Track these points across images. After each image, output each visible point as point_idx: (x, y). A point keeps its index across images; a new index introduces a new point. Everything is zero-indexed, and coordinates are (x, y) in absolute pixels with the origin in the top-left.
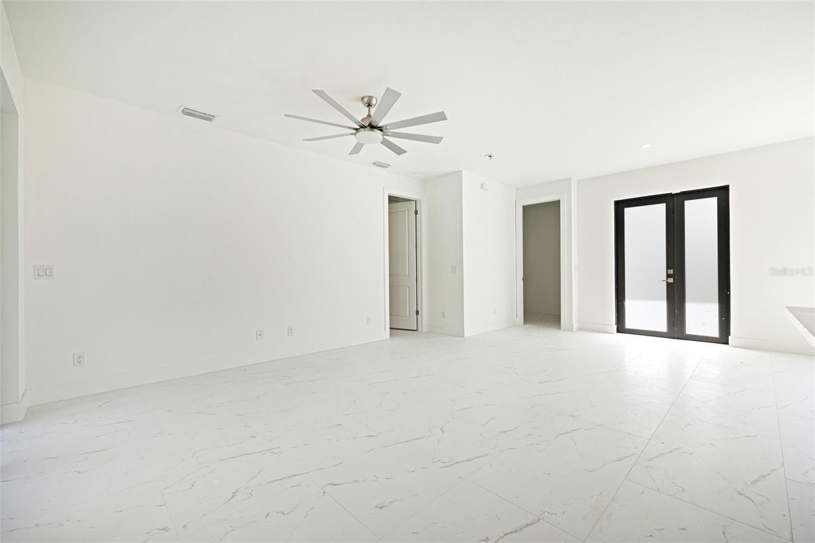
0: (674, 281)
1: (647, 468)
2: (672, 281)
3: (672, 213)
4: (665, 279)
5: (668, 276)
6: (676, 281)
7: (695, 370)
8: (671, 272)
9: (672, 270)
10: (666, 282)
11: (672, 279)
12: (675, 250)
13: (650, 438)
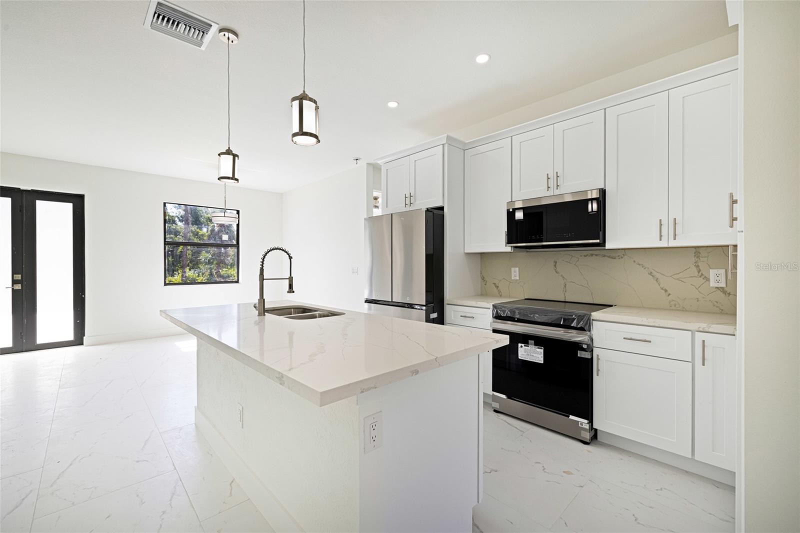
0: (22, 287)
1: (53, 493)
2: (20, 288)
3: (20, 211)
4: (11, 286)
5: (14, 282)
6: (24, 287)
7: (61, 379)
8: (18, 277)
9: (20, 276)
10: (11, 289)
11: (20, 285)
12: (24, 252)
13: (43, 465)
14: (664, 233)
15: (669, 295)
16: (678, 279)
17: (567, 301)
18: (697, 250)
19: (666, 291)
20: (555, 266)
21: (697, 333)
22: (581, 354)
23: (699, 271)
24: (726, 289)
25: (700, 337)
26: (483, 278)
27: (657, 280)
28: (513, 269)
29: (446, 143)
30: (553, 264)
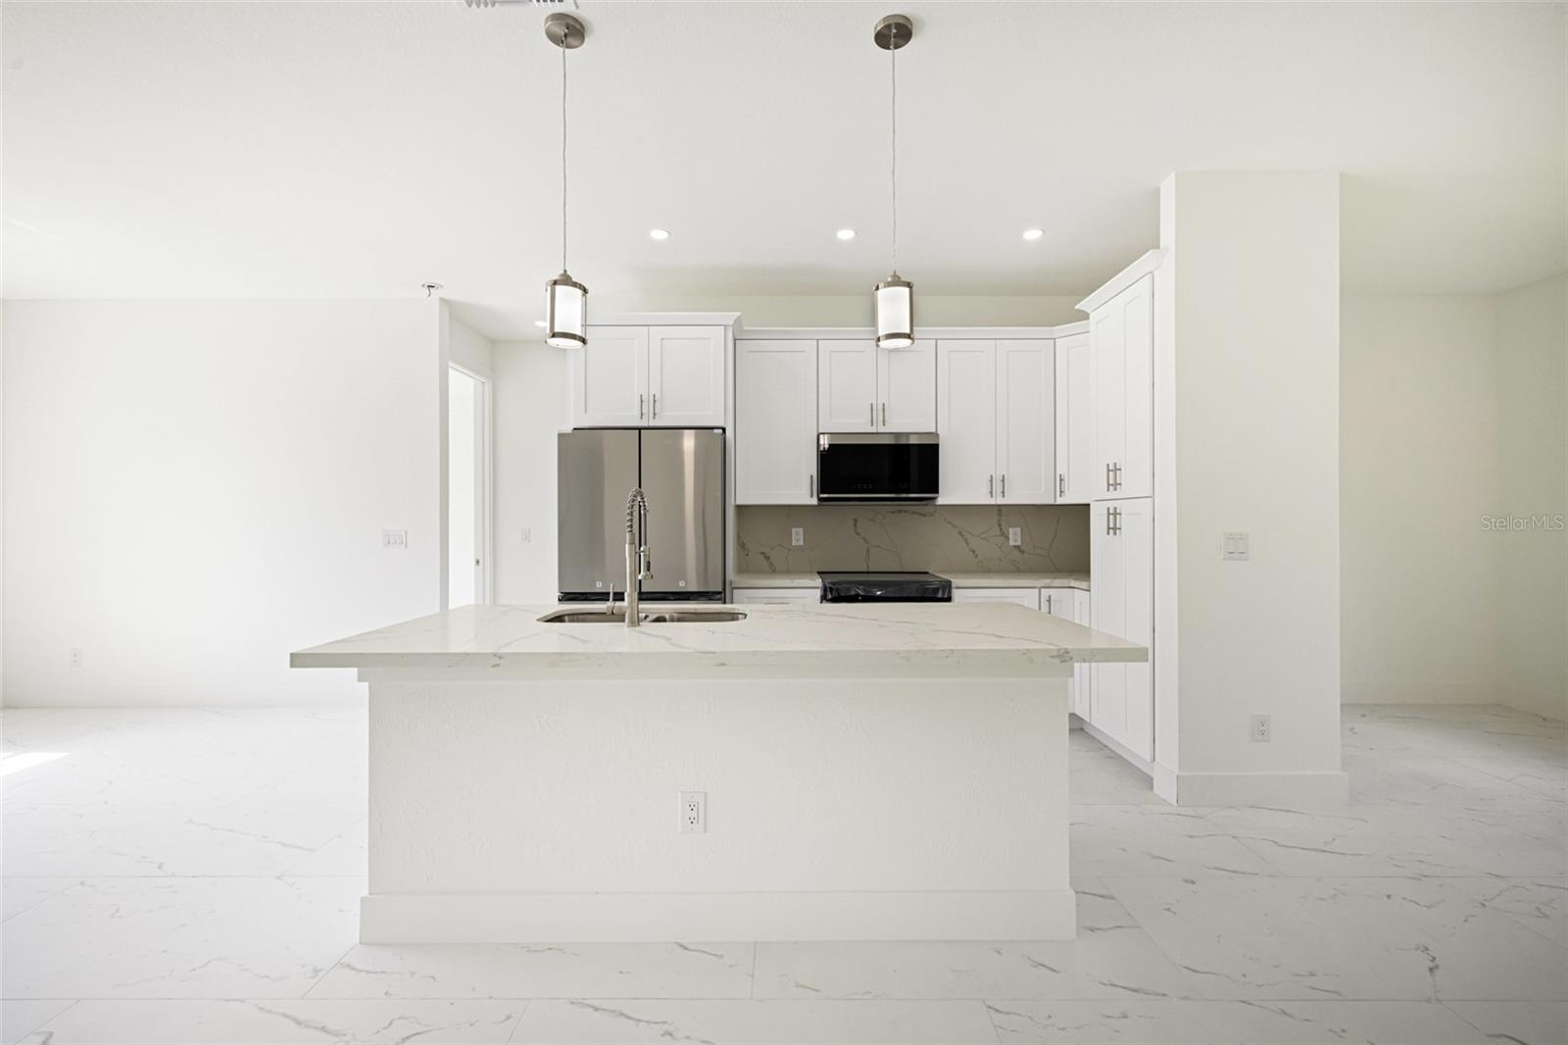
14: (994, 488)
15: (979, 556)
16: (984, 539)
17: (871, 570)
18: (1002, 508)
19: (974, 552)
20: (855, 525)
21: (1044, 590)
23: (1001, 529)
24: (1023, 548)
25: (1046, 593)
26: (743, 546)
27: (966, 540)
28: (794, 530)
29: (733, 326)
30: (852, 522)
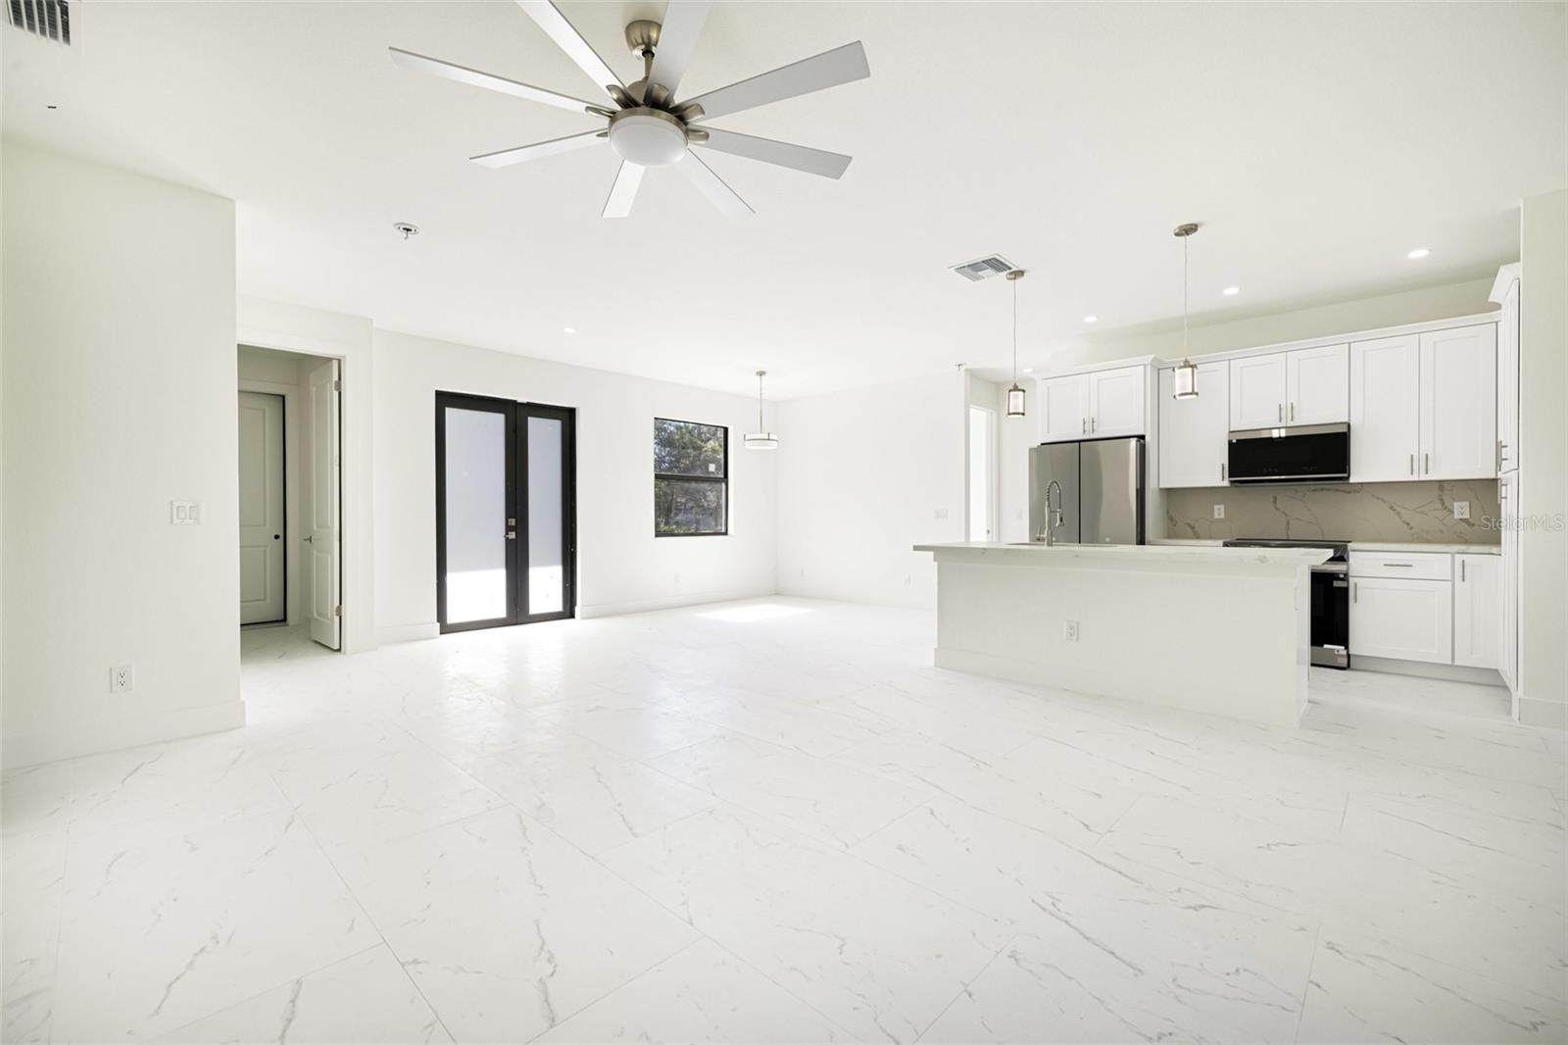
0: (516, 536)
2: (514, 537)
3: (514, 431)
4: (504, 534)
5: (508, 529)
6: (518, 536)
8: (512, 522)
9: (514, 520)
10: (504, 537)
11: (514, 533)
12: (518, 488)
14: (1416, 467)
15: (1412, 528)
16: (1421, 512)
17: (1290, 539)
18: (1441, 484)
19: (1408, 524)
20: (1274, 501)
21: (1457, 555)
22: (1336, 584)
23: (1443, 504)
24: (1470, 520)
25: (1459, 558)
26: (1171, 519)
27: (1398, 514)
28: (1216, 507)
29: (1149, 363)
30: (1272, 500)
